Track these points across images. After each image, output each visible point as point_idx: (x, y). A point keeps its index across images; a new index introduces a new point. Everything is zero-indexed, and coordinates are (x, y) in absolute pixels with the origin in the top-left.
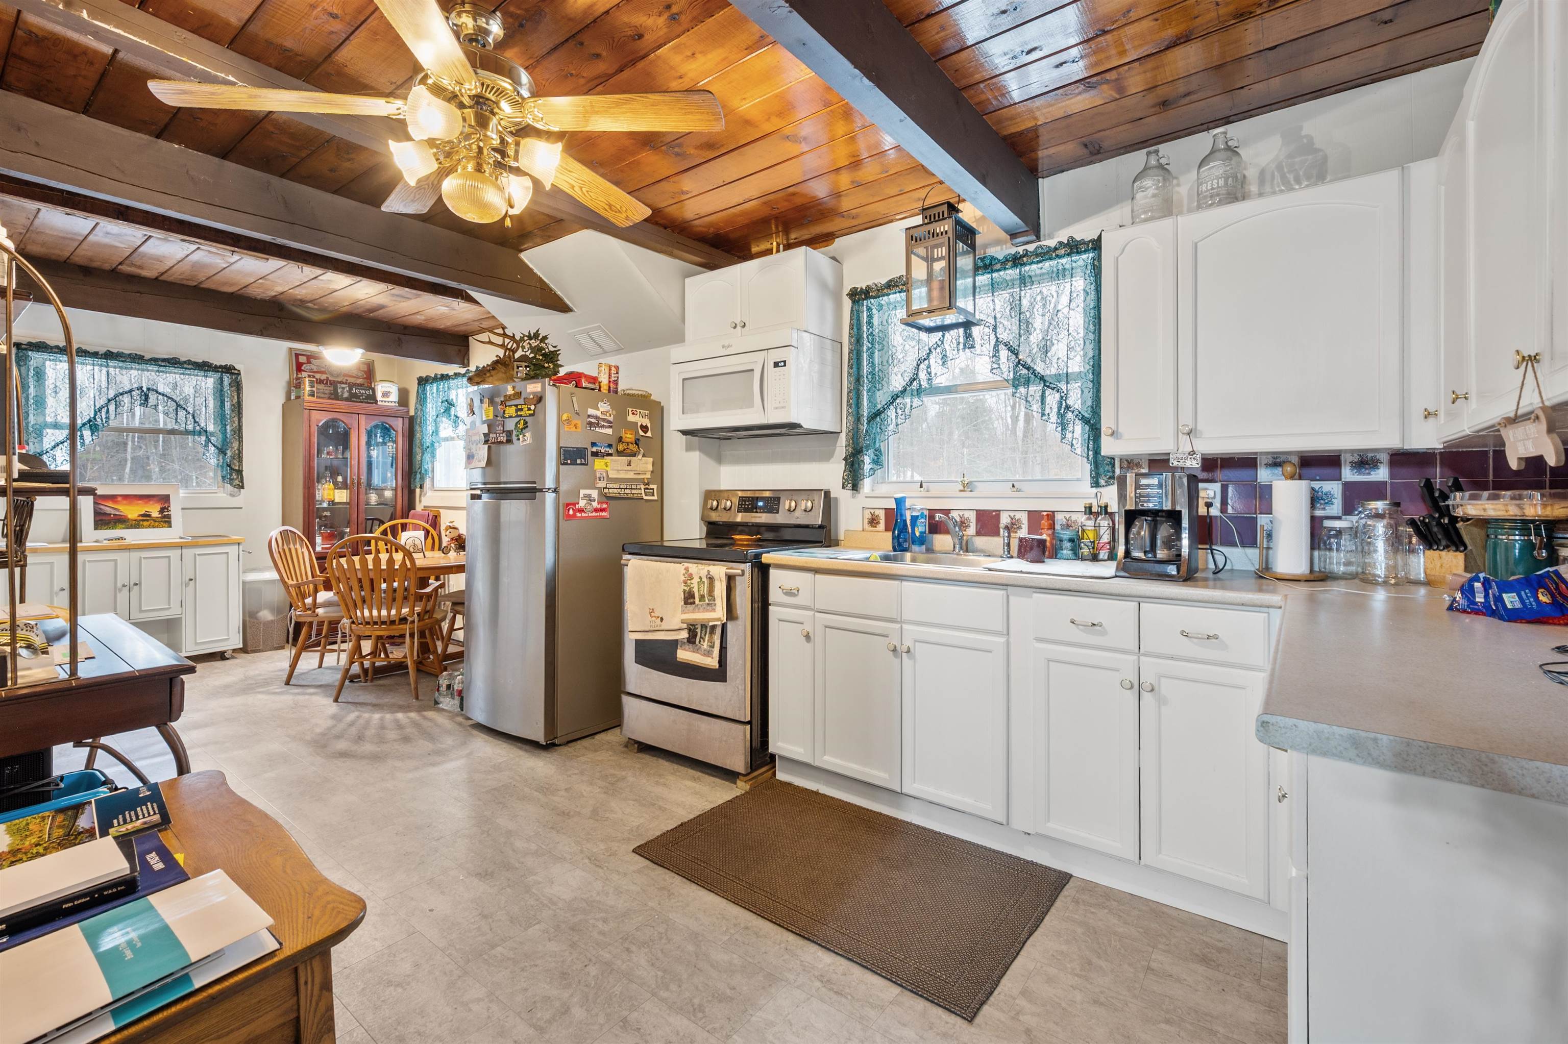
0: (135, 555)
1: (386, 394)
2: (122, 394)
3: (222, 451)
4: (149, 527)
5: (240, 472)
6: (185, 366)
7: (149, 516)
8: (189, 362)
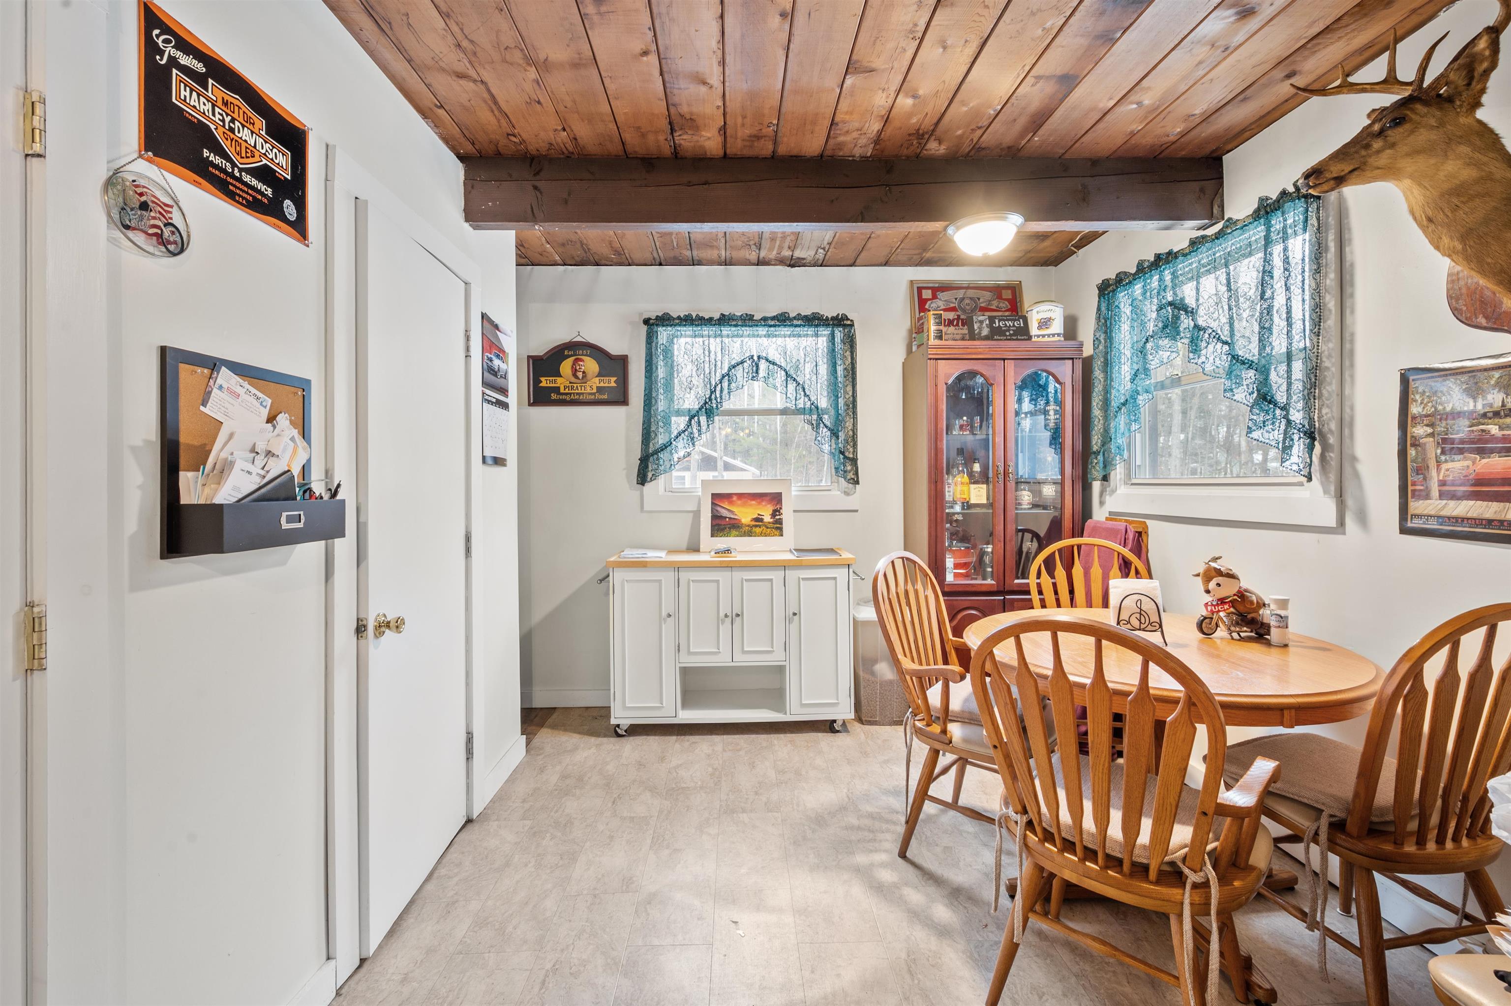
0: (738, 575)
1: (1045, 323)
2: (734, 367)
3: (835, 434)
4: (761, 534)
5: (854, 461)
6: (795, 322)
7: (761, 520)
8: (799, 317)
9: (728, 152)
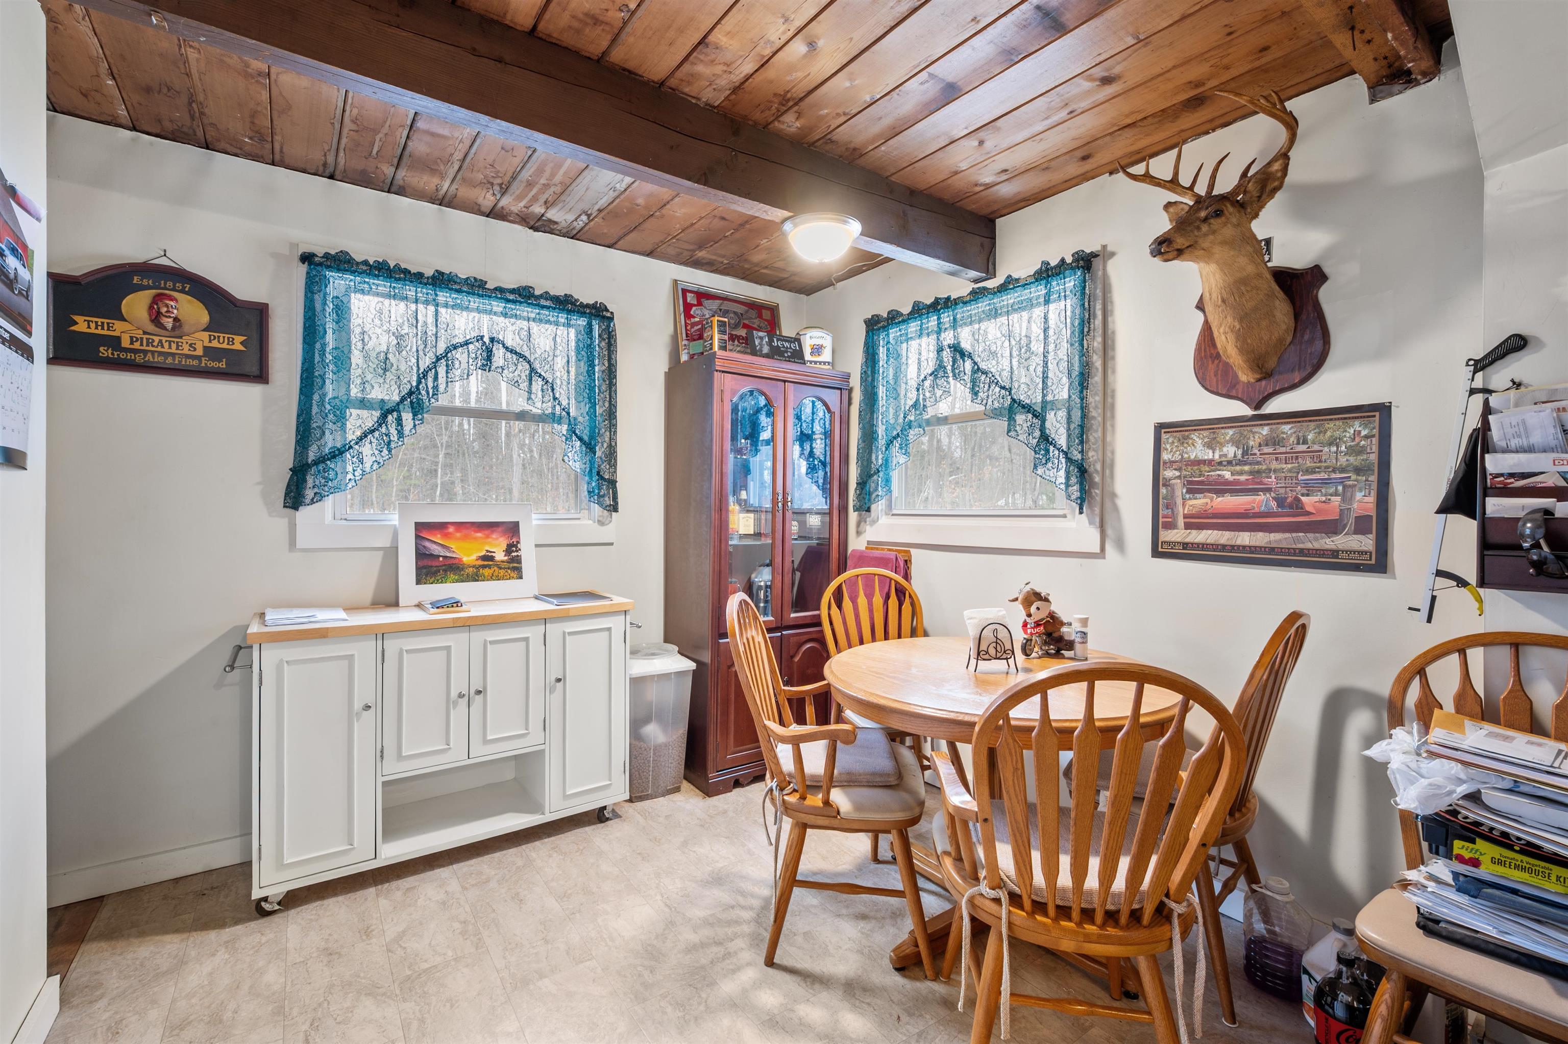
0: (479, 636)
1: (817, 350)
2: (455, 347)
3: (590, 447)
4: (492, 578)
5: (612, 483)
6: (543, 302)
7: (491, 558)
8: (546, 296)
9: (541, 27)
